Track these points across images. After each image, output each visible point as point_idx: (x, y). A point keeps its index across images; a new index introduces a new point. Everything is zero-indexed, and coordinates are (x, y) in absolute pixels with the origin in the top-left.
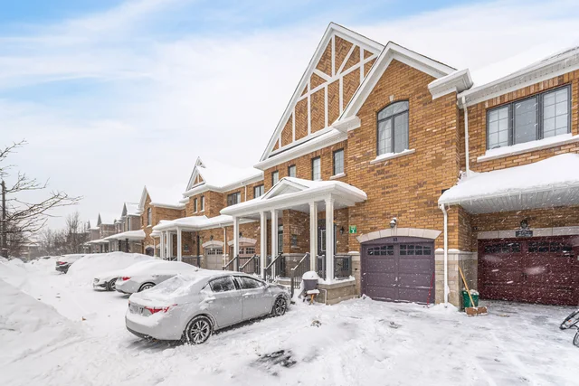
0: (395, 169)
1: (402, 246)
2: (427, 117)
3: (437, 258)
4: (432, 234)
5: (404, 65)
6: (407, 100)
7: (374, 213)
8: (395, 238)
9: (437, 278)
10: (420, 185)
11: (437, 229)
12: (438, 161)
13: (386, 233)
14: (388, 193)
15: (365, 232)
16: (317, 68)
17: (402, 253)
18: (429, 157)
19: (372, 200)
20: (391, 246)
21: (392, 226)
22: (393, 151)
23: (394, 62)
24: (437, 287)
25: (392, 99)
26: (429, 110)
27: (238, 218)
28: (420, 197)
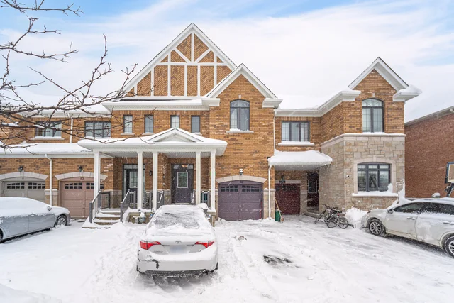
0: (242, 140)
1: (244, 186)
2: (260, 116)
3: (265, 193)
4: (262, 180)
5: (247, 81)
6: (249, 102)
7: (229, 164)
8: (241, 181)
9: (265, 204)
10: (256, 152)
11: (264, 177)
12: (265, 141)
13: (237, 178)
14: (238, 153)
15: (222, 176)
16: (177, 48)
17: (244, 190)
18: (260, 138)
19: (227, 156)
20: (237, 186)
21: (240, 174)
22: (240, 128)
23: (241, 76)
24: (265, 209)
25: (240, 97)
26: (260, 112)
27: (101, 153)
28: (256, 159)
